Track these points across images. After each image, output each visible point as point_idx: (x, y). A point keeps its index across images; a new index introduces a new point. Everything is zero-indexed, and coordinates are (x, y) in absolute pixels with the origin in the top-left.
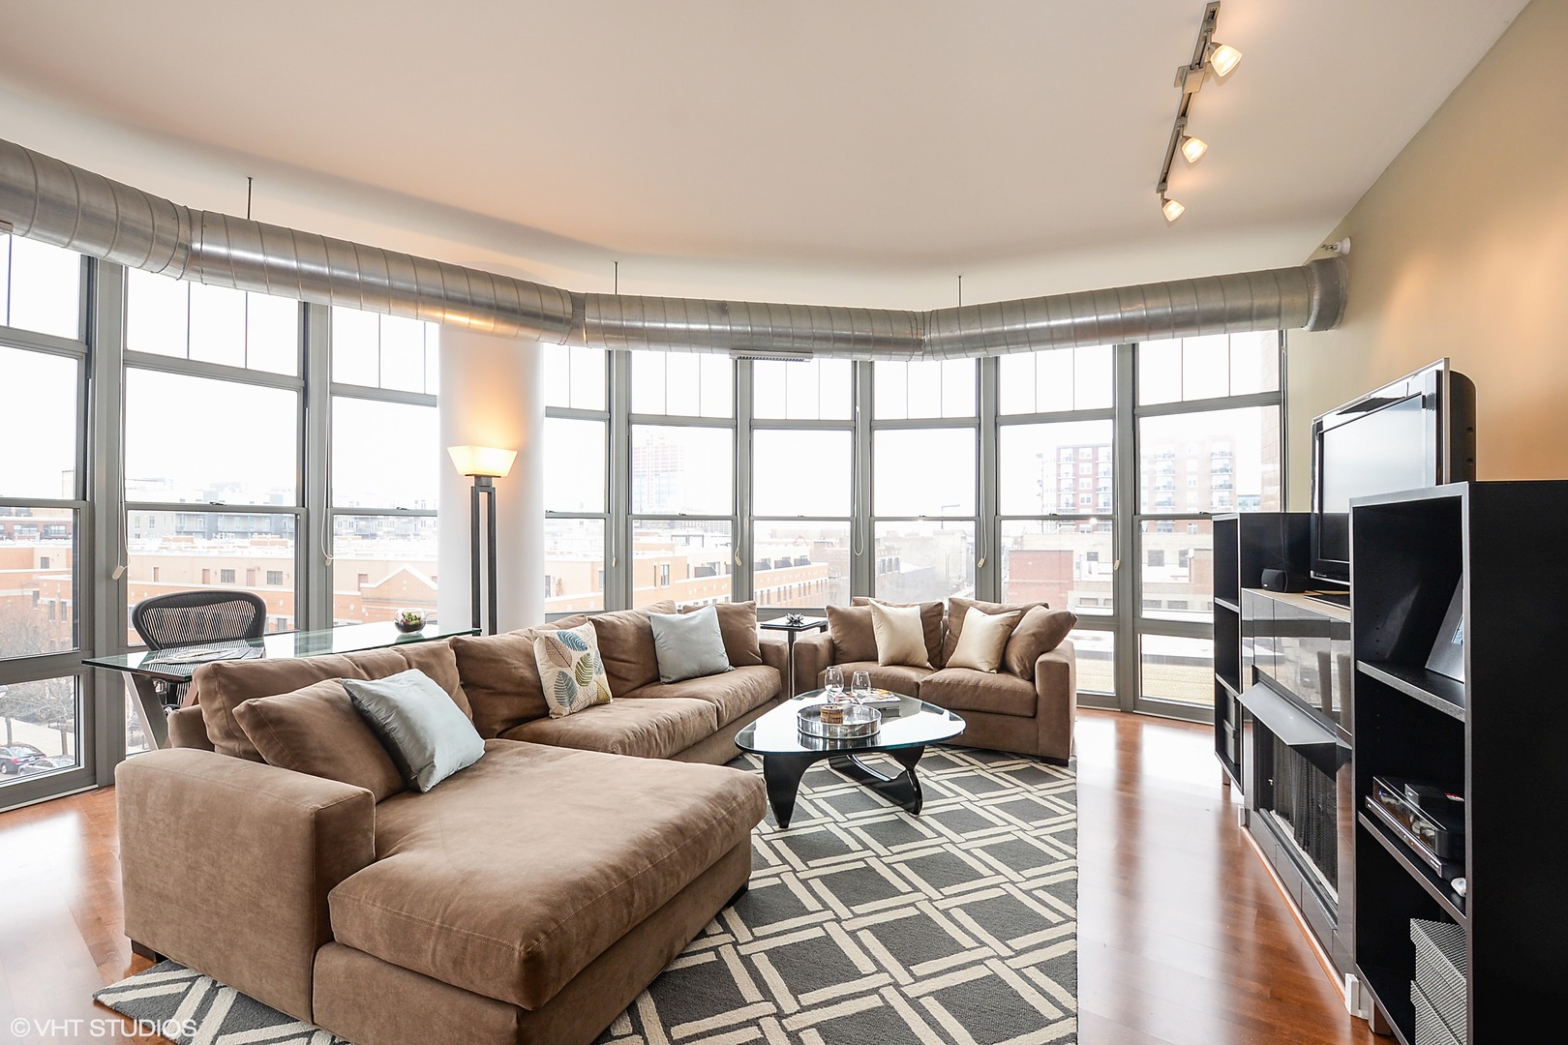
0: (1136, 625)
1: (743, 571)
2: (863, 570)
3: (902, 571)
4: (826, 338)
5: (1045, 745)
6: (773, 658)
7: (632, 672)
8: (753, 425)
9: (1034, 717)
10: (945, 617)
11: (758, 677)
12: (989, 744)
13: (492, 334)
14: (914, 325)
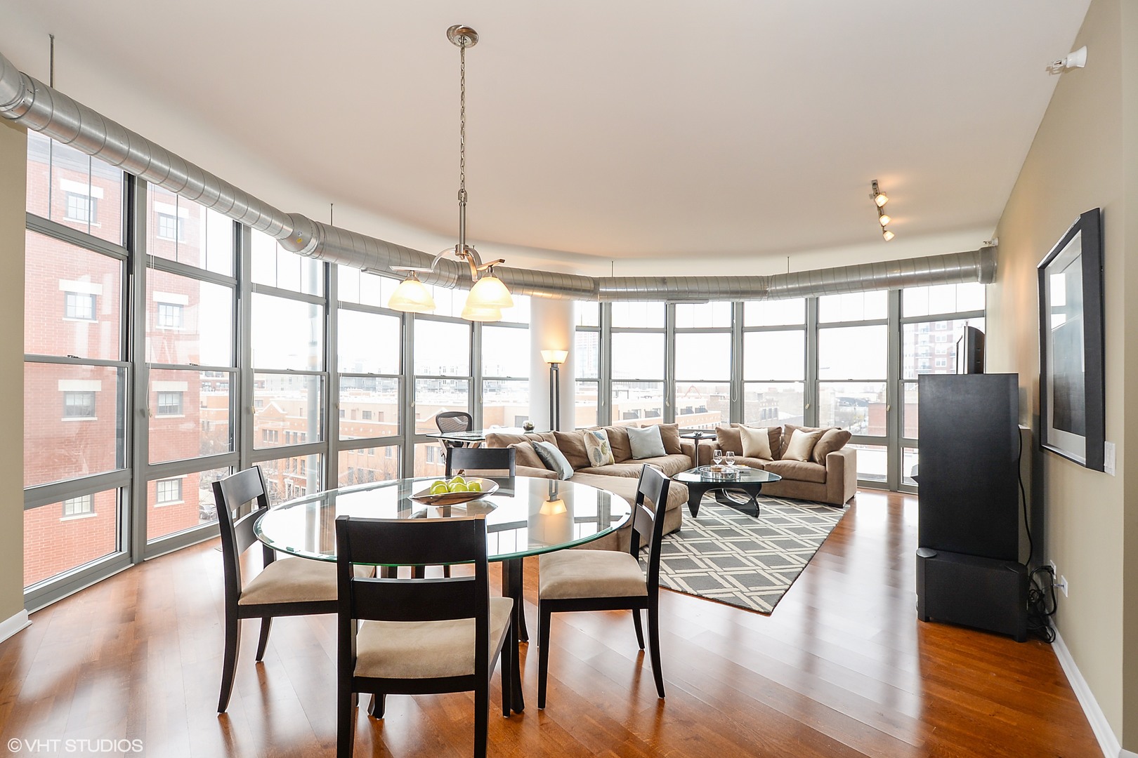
0: (900, 442)
1: (670, 411)
2: (737, 409)
3: (780, 419)
4: (716, 292)
5: (831, 497)
6: (687, 451)
7: (622, 454)
8: (675, 331)
9: (825, 483)
10: (782, 435)
11: (682, 459)
12: (801, 497)
13: (551, 298)
14: (762, 284)
